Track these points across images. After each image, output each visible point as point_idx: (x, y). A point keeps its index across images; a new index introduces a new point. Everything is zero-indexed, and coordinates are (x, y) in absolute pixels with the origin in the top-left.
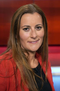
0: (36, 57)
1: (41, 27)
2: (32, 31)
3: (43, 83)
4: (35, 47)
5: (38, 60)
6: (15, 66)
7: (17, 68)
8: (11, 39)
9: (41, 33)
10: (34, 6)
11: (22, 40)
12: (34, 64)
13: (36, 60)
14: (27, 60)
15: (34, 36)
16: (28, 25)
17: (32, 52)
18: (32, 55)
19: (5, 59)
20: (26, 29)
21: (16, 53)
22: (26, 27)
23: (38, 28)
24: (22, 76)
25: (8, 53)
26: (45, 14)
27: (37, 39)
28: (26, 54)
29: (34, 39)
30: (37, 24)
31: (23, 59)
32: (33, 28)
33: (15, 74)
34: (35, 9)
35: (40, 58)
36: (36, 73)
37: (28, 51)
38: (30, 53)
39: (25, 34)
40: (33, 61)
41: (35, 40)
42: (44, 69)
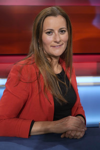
0: (59, 62)
1: (65, 31)
2: (56, 35)
3: (67, 89)
4: (58, 52)
5: (62, 66)
6: (38, 71)
7: (40, 73)
8: (34, 44)
9: (64, 37)
10: (58, 9)
11: (45, 44)
12: (57, 70)
13: (60, 66)
14: (50, 65)
15: (58, 40)
16: (51, 28)
17: (56, 57)
18: (55, 61)
19: (27, 64)
20: (49, 33)
21: (39, 58)
22: (49, 31)
23: (62, 31)
24: (45, 82)
25: (30, 58)
26: (69, 17)
27: (61, 43)
28: (49, 59)
29: (58, 43)
30: (61, 27)
31: (46, 64)
32: (56, 32)
33: (38, 79)
34: (59, 11)
35: (64, 64)
36: (59, 79)
37: (51, 56)
38: (53, 58)
39: (48, 38)
40: (56, 66)
41: (58, 45)
42: (68, 75)
